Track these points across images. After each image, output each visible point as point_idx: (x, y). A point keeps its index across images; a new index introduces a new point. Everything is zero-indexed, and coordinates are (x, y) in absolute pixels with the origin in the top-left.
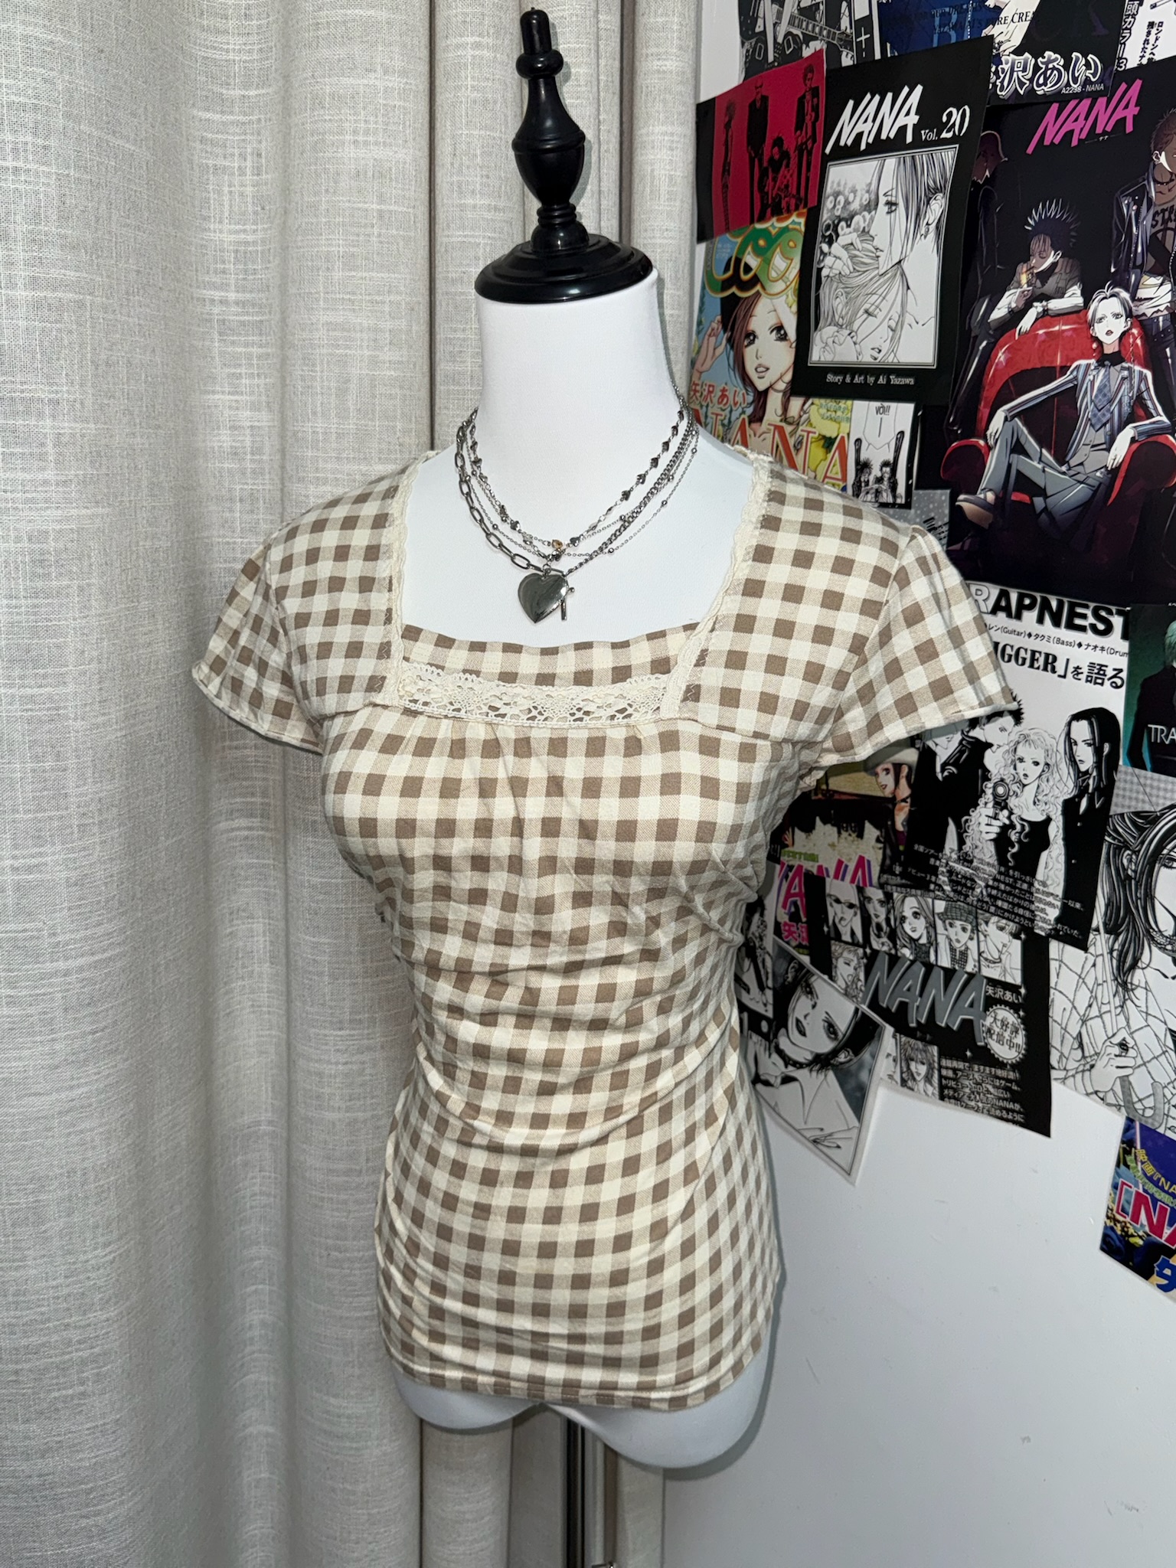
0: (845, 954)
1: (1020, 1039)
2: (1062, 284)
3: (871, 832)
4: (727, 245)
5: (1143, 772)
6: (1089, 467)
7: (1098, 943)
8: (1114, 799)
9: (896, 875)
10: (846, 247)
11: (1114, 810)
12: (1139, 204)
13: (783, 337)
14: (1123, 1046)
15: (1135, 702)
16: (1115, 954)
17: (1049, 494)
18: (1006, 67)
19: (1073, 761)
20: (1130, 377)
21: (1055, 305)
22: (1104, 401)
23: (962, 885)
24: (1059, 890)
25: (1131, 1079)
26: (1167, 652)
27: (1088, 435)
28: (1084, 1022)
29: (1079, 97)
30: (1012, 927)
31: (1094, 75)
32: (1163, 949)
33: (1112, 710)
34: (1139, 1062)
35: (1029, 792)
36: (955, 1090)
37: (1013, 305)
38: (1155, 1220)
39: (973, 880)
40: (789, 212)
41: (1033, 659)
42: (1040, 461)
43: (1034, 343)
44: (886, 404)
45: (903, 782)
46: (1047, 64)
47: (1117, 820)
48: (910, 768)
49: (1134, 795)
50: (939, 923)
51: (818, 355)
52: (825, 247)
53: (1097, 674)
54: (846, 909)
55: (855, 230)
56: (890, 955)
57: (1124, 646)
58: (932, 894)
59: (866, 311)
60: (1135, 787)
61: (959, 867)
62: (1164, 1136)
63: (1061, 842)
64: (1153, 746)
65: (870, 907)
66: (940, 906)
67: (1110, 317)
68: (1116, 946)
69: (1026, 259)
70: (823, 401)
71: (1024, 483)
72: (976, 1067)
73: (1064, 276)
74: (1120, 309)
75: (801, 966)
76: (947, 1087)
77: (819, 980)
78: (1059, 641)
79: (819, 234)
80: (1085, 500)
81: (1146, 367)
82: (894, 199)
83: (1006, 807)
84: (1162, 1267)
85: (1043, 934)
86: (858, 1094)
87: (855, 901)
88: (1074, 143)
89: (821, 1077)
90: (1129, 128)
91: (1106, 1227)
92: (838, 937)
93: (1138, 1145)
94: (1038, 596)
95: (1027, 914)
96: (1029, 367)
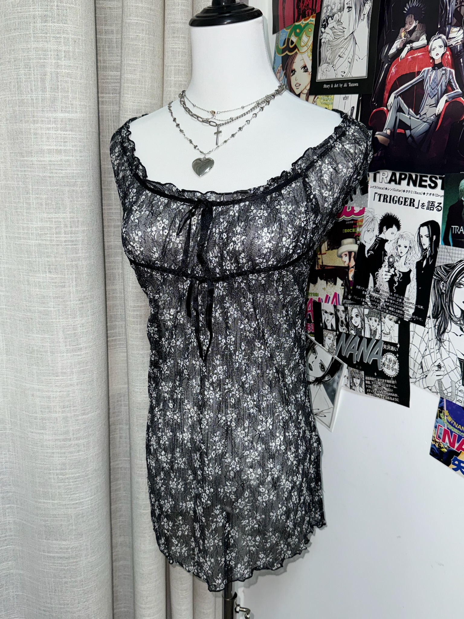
0: (329, 335)
1: (397, 366)
2: (418, 35)
3: (339, 282)
4: (284, 33)
5: (449, 247)
6: (428, 115)
7: (430, 323)
8: (437, 260)
9: (349, 300)
10: (331, 29)
11: (437, 264)
13: (306, 71)
14: (439, 366)
15: (446, 217)
16: (436, 327)
17: (412, 128)
19: (421, 245)
20: (446, 73)
21: (415, 45)
22: (435, 85)
23: (375, 302)
24: (414, 301)
25: (442, 380)
26: (460, 193)
27: (428, 101)
28: (423, 357)
30: (395, 318)
32: (456, 323)
33: (437, 221)
34: (446, 373)
35: (403, 259)
36: (371, 389)
37: (398, 47)
38: (452, 441)
39: (380, 300)
40: (308, 16)
41: (405, 201)
42: (409, 114)
43: (407, 62)
44: (347, 95)
45: (352, 259)
47: (438, 269)
48: (355, 253)
49: (445, 257)
50: (366, 319)
51: (320, 77)
52: (323, 30)
53: (431, 206)
54: (329, 315)
55: (335, 21)
56: (346, 334)
57: (442, 193)
58: (363, 307)
59: (339, 56)
60: (446, 254)
61: (374, 294)
62: (455, 404)
63: (415, 280)
64: (453, 236)
65: (339, 314)
66: (366, 311)
67: (438, 47)
68: (437, 324)
69: (404, 26)
70: (322, 96)
71: (403, 125)
72: (379, 380)
73: (419, 32)
74: (442, 44)
75: (311, 341)
76: (368, 388)
77: (318, 347)
78: (416, 193)
79: (321, 24)
80: (427, 129)
81: (452, 68)
82: (350, 6)
83: (393, 267)
84: (454, 461)
85: (407, 320)
86: (333, 394)
87: (333, 312)
89: (318, 387)
91: (432, 445)
92: (326, 328)
93: (445, 408)
94: (407, 174)
95: (401, 312)
96: (405, 73)
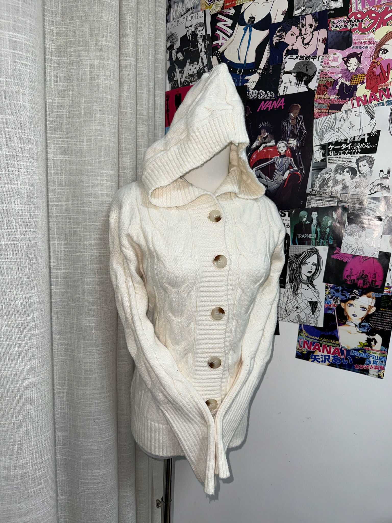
2: (270, 140)
5: (296, 245)
6: (278, 180)
7: (288, 286)
8: (289, 253)
12: (287, 123)
14: (297, 308)
15: (293, 230)
16: (292, 288)
17: (268, 186)
18: (251, 93)
20: (288, 160)
21: (268, 144)
22: (282, 165)
25: (300, 315)
26: (300, 218)
27: (279, 173)
28: (286, 305)
29: (270, 100)
31: (273, 96)
32: (304, 284)
34: (302, 310)
37: (257, 145)
42: (266, 179)
43: (263, 153)
46: (261, 93)
47: (291, 257)
57: (289, 219)
60: (294, 249)
62: (309, 326)
64: (298, 239)
67: (282, 147)
68: (293, 286)
69: (260, 134)
73: (270, 138)
74: (284, 145)
80: (278, 187)
81: (292, 157)
88: (269, 110)
90: (283, 108)
91: (297, 352)
93: (303, 330)
96: (262, 158)
